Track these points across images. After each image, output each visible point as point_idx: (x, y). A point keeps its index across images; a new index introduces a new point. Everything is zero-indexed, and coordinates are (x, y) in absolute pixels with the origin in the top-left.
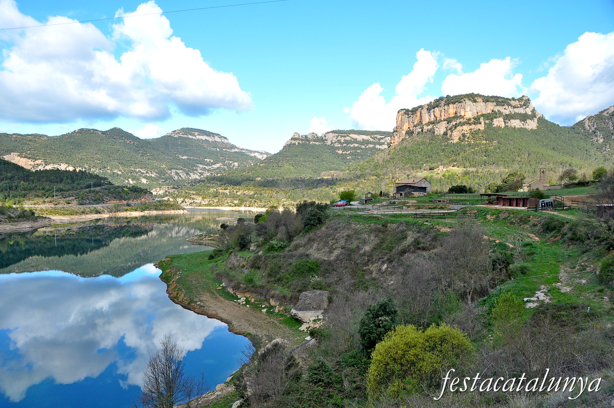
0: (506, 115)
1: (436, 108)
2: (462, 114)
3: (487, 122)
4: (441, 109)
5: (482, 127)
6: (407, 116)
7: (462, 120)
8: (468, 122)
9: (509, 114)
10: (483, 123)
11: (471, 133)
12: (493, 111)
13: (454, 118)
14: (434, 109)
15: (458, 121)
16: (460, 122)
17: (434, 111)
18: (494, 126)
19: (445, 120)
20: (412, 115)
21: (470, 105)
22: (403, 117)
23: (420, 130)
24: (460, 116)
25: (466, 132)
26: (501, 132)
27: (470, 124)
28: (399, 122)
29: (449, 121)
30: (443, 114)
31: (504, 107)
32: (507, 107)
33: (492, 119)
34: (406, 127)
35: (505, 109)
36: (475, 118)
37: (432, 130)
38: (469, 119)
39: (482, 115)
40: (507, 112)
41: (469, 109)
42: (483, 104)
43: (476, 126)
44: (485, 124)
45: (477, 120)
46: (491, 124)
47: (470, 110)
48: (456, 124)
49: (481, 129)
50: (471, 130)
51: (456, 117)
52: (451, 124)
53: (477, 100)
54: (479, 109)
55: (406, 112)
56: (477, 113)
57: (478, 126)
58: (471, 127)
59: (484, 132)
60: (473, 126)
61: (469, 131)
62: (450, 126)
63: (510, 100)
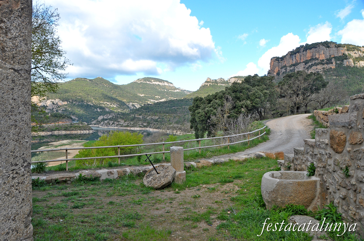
0: (356, 58)
1: (297, 54)
2: (317, 56)
3: (338, 62)
4: (301, 54)
5: (333, 66)
6: (277, 62)
7: (316, 61)
8: (322, 63)
9: (359, 57)
10: (334, 63)
11: (324, 71)
12: (344, 54)
13: (310, 60)
14: (295, 54)
15: (313, 62)
16: (315, 63)
17: (295, 56)
18: (344, 65)
19: (303, 62)
20: (281, 61)
21: (323, 49)
22: (275, 63)
23: (285, 71)
24: (316, 58)
25: (319, 70)
26: (350, 70)
27: (323, 64)
28: (272, 66)
29: (306, 62)
30: (302, 58)
31: (354, 52)
32: (357, 52)
33: (342, 61)
34: (276, 70)
35: (355, 53)
36: (327, 60)
37: (293, 70)
38: (323, 60)
39: (334, 57)
40: (357, 56)
41: (322, 53)
42: (334, 49)
43: (328, 66)
44: (336, 64)
45: (329, 61)
46: (342, 64)
47: (324, 54)
48: (312, 64)
49: (332, 67)
50: (324, 68)
51: (312, 59)
52: (308, 64)
53: (330, 46)
54: (331, 52)
55: (277, 59)
56: (330, 56)
57: (330, 66)
58: (324, 66)
59: (335, 70)
60: (325, 66)
61: (322, 70)
62: (307, 66)
63: (360, 47)
